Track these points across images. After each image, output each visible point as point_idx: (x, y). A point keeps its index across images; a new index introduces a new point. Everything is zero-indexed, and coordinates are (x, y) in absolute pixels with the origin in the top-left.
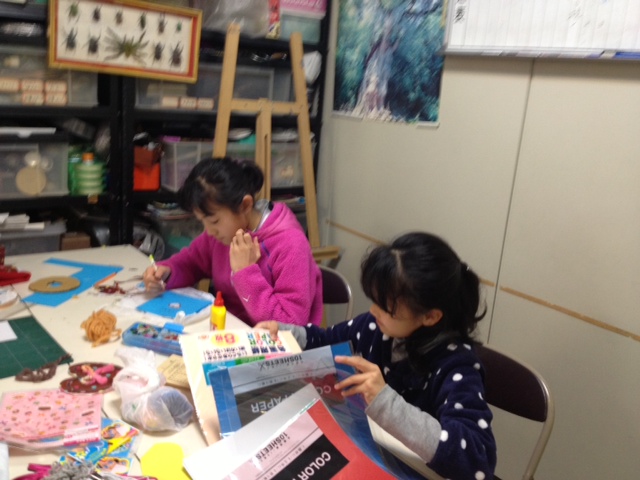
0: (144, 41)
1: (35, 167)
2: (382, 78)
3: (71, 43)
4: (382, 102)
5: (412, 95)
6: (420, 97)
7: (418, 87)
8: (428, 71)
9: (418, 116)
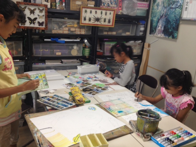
0: (102, 17)
1: (75, 49)
2: (162, 25)
3: (85, 19)
4: (162, 32)
5: (170, 30)
6: (172, 31)
7: (172, 28)
8: (175, 24)
9: (171, 36)
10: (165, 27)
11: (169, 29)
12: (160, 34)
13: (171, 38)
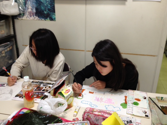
2: (33, 7)
4: (34, 14)
5: (45, 12)
6: (48, 13)
7: (47, 10)
8: (49, 5)
9: (48, 18)
10: (37, 9)
11: (43, 11)
12: (32, 17)
13: (49, 20)
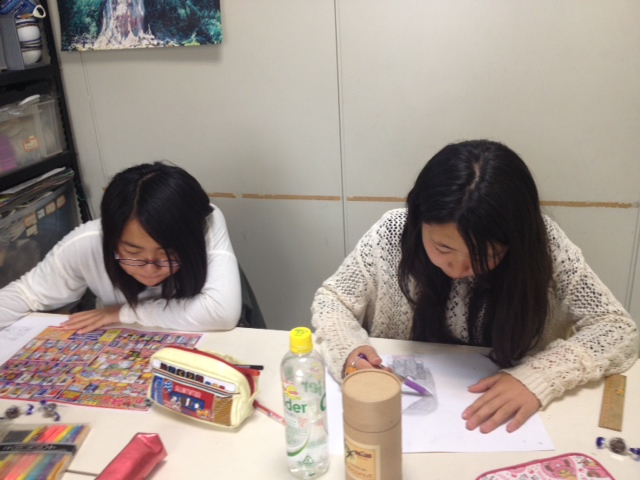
5: (182, 12)
6: (193, 13)
9: (193, 36)
10: (148, 3)
11: (174, 9)
12: (131, 35)
13: (194, 43)
